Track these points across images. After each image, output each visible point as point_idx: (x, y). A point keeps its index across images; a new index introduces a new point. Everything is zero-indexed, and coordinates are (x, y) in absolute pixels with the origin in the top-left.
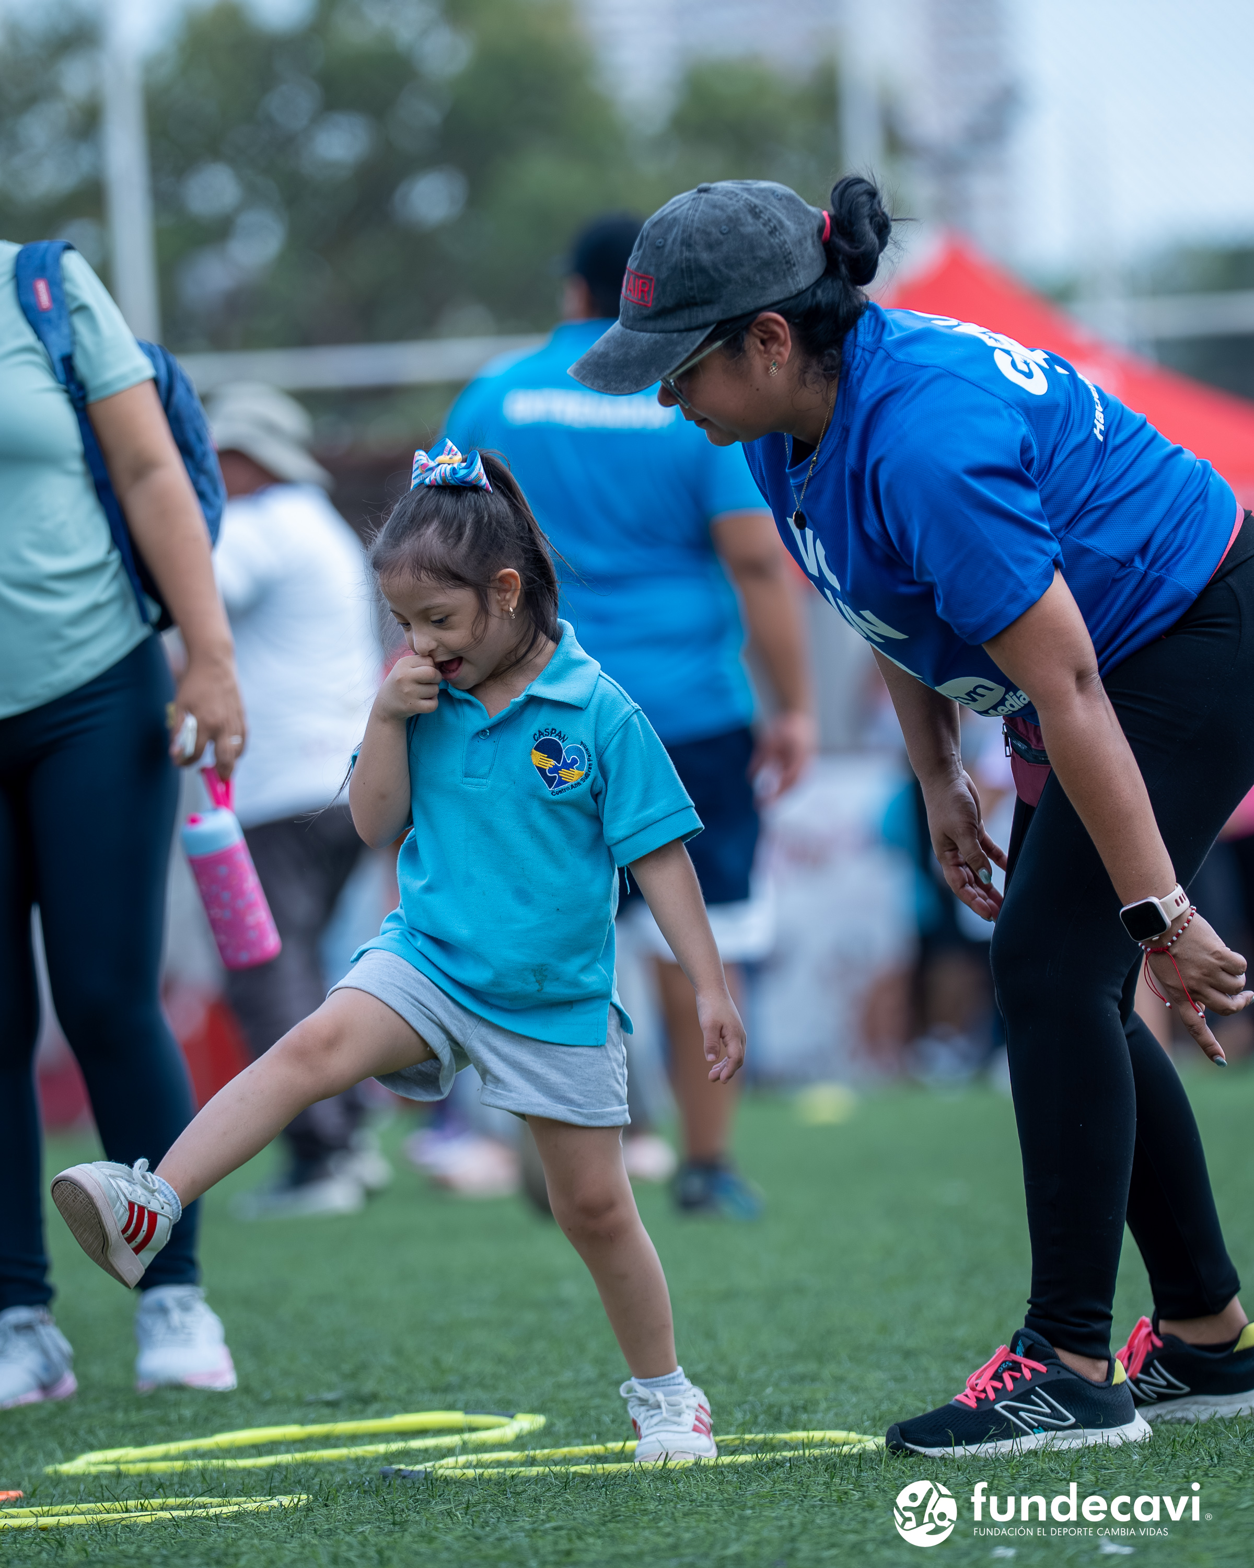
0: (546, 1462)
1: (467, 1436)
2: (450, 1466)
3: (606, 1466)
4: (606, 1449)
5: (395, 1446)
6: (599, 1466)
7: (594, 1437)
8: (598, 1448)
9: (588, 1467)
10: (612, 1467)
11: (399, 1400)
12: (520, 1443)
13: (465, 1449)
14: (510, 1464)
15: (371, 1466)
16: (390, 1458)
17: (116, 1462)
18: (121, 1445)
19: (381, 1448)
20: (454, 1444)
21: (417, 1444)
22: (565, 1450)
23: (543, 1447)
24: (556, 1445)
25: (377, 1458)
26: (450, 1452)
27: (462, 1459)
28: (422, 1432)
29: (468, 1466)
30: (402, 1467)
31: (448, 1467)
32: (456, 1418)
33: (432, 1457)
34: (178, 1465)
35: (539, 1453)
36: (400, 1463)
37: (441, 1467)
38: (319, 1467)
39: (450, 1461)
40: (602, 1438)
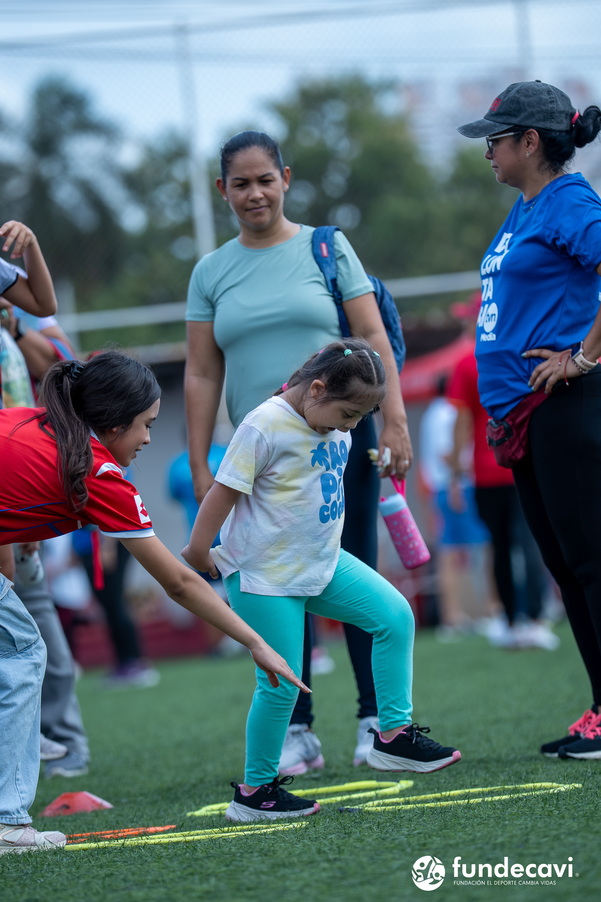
0: (415, 802)
1: (378, 792)
2: (370, 806)
3: (441, 803)
4: (442, 795)
5: (345, 797)
6: (438, 803)
7: (436, 790)
8: (438, 795)
9: (433, 804)
10: (444, 804)
11: (347, 776)
12: (402, 793)
13: (377, 797)
14: (398, 804)
15: (334, 807)
16: (343, 803)
17: (219, 810)
18: (222, 802)
19: (339, 799)
20: (372, 796)
21: (355, 796)
22: (422, 797)
23: (413, 796)
24: (419, 794)
25: (337, 803)
26: (371, 799)
27: (376, 802)
28: (357, 791)
29: (378, 805)
30: (349, 807)
31: (370, 807)
32: (373, 783)
33: (362, 802)
35: (411, 798)
36: (348, 805)
37: (366, 806)
39: (370, 803)
40: (439, 790)
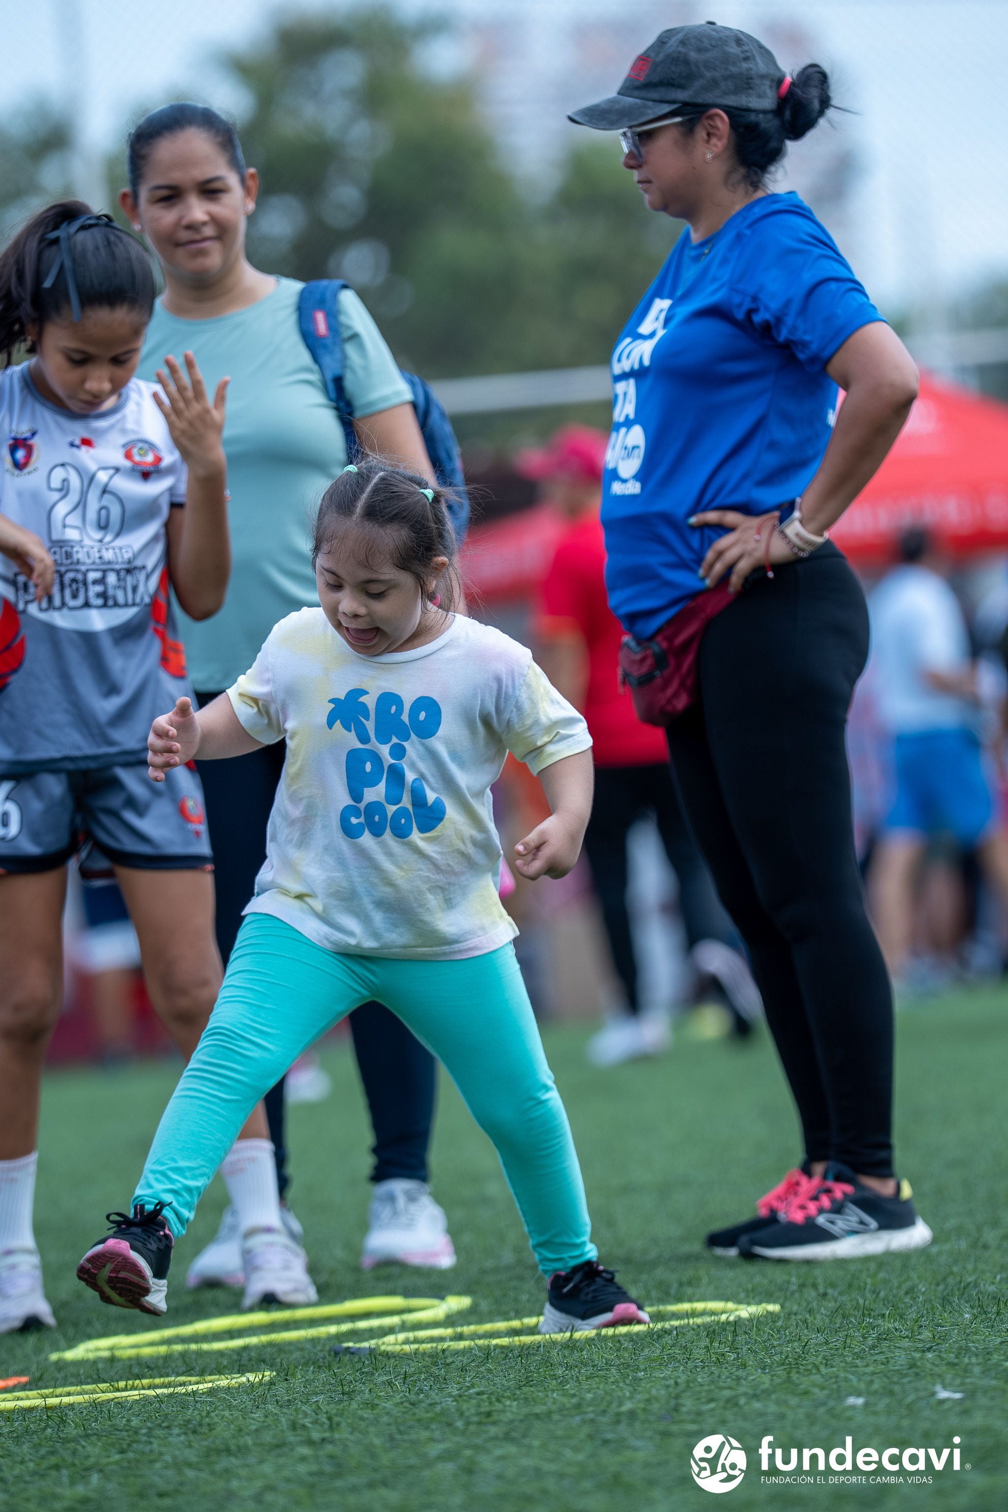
0: (474, 1336)
1: (406, 1317)
3: (522, 1338)
4: (522, 1324)
5: (345, 1327)
6: (516, 1338)
7: (512, 1314)
8: (515, 1324)
9: (507, 1339)
10: (527, 1339)
11: (348, 1288)
12: (450, 1320)
13: (404, 1327)
14: (442, 1339)
15: (324, 1345)
16: (341, 1337)
17: (111, 1349)
18: (115, 1334)
19: (333, 1329)
20: (394, 1324)
21: (362, 1324)
22: (488, 1327)
23: (469, 1324)
24: (481, 1322)
25: (330, 1338)
26: (391, 1330)
27: (401, 1337)
28: (367, 1315)
29: (407, 1342)
30: (351, 1344)
31: (390, 1343)
32: (397, 1301)
33: (376, 1336)
34: (163, 1349)
35: (467, 1329)
36: (349, 1341)
37: (383, 1344)
38: (280, 1347)
39: (390, 1338)
40: (519, 1315)
